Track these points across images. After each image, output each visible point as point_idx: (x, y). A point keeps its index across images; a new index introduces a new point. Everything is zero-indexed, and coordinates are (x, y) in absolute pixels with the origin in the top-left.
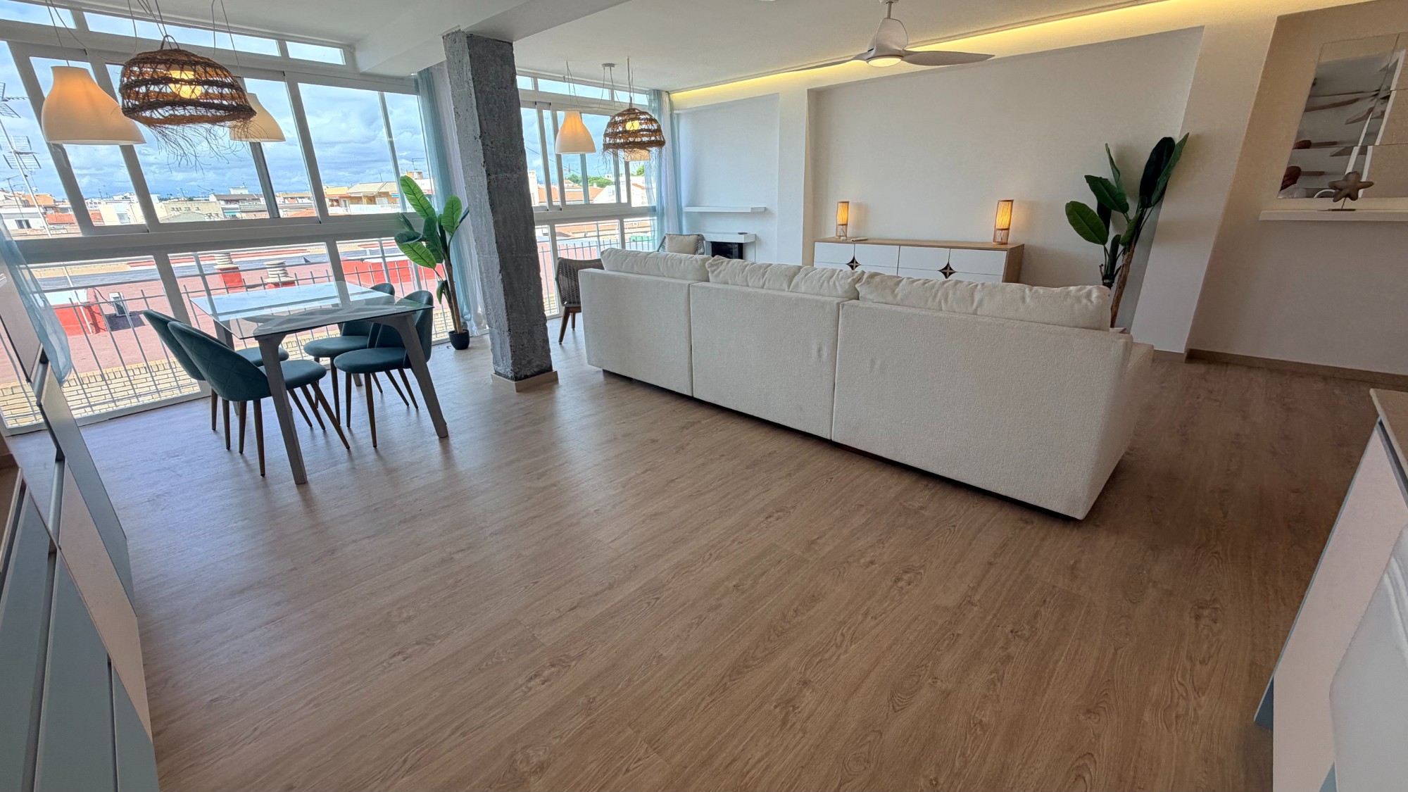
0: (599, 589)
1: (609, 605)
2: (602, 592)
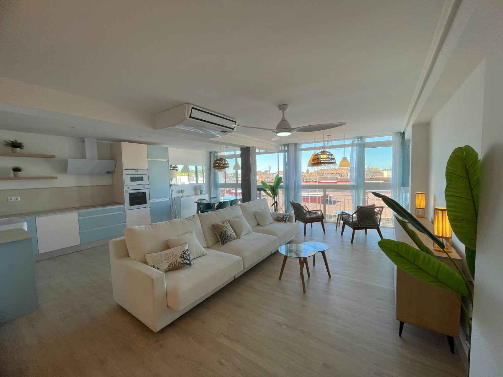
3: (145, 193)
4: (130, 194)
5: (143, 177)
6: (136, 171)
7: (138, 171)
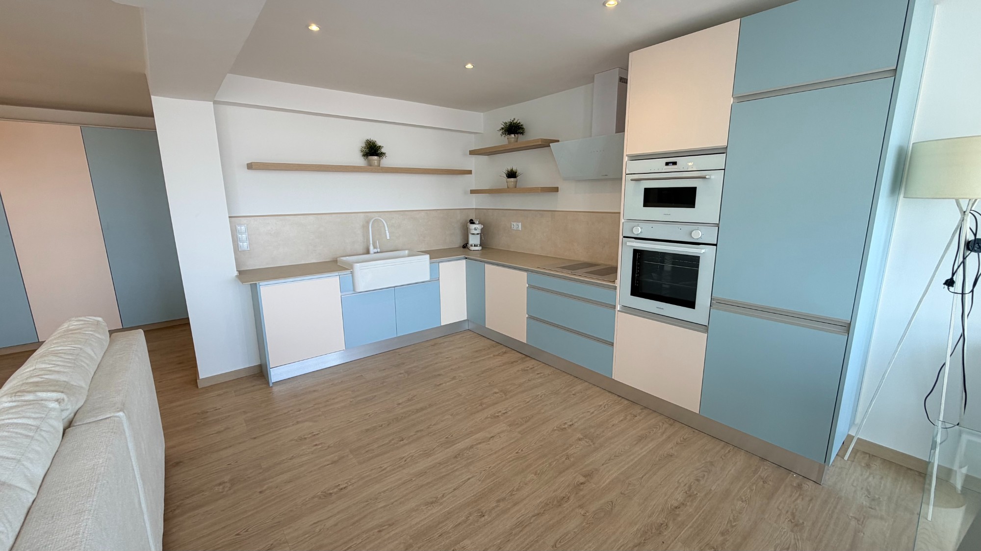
0: (479, 446)
1: (473, 437)
2: (477, 444)
3: (694, 261)
4: (638, 255)
5: (694, 190)
6: (667, 164)
7: (675, 163)
